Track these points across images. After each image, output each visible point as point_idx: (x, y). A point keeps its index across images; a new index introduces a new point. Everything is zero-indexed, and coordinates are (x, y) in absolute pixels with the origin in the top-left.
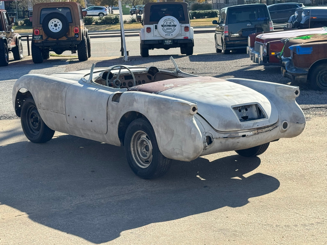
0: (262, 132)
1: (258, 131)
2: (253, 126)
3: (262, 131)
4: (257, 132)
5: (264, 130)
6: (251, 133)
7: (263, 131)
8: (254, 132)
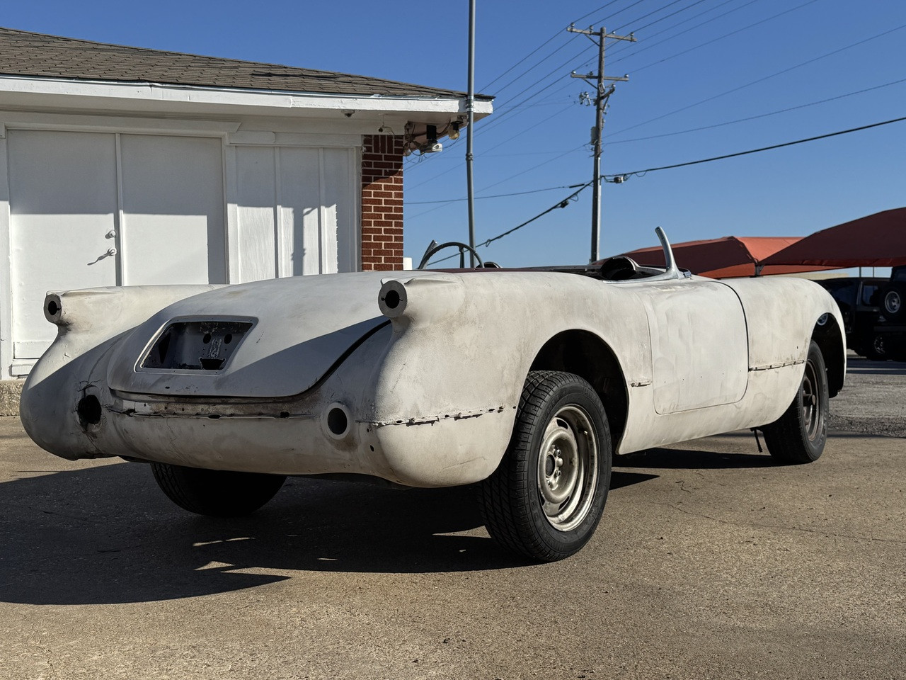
0: (181, 412)
1: (169, 408)
2: (155, 384)
3: (183, 410)
4: (166, 408)
5: (189, 409)
6: (148, 409)
7: (185, 412)
8: (154, 406)
